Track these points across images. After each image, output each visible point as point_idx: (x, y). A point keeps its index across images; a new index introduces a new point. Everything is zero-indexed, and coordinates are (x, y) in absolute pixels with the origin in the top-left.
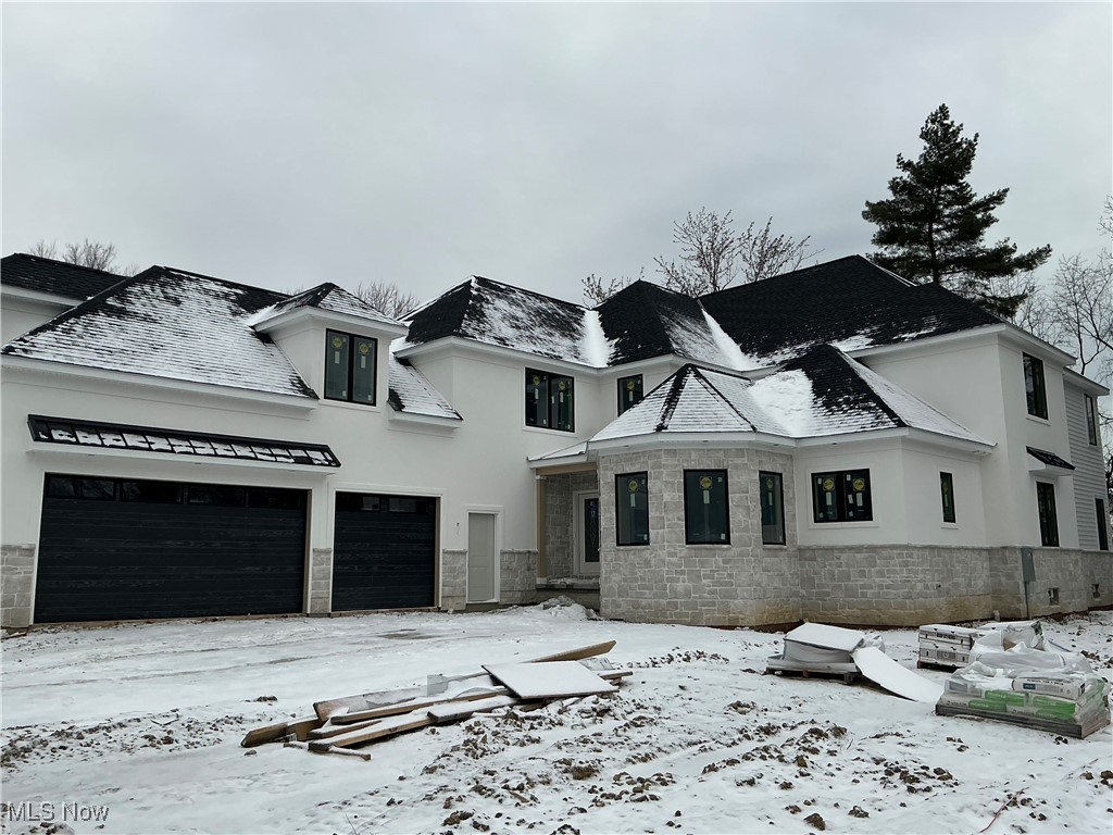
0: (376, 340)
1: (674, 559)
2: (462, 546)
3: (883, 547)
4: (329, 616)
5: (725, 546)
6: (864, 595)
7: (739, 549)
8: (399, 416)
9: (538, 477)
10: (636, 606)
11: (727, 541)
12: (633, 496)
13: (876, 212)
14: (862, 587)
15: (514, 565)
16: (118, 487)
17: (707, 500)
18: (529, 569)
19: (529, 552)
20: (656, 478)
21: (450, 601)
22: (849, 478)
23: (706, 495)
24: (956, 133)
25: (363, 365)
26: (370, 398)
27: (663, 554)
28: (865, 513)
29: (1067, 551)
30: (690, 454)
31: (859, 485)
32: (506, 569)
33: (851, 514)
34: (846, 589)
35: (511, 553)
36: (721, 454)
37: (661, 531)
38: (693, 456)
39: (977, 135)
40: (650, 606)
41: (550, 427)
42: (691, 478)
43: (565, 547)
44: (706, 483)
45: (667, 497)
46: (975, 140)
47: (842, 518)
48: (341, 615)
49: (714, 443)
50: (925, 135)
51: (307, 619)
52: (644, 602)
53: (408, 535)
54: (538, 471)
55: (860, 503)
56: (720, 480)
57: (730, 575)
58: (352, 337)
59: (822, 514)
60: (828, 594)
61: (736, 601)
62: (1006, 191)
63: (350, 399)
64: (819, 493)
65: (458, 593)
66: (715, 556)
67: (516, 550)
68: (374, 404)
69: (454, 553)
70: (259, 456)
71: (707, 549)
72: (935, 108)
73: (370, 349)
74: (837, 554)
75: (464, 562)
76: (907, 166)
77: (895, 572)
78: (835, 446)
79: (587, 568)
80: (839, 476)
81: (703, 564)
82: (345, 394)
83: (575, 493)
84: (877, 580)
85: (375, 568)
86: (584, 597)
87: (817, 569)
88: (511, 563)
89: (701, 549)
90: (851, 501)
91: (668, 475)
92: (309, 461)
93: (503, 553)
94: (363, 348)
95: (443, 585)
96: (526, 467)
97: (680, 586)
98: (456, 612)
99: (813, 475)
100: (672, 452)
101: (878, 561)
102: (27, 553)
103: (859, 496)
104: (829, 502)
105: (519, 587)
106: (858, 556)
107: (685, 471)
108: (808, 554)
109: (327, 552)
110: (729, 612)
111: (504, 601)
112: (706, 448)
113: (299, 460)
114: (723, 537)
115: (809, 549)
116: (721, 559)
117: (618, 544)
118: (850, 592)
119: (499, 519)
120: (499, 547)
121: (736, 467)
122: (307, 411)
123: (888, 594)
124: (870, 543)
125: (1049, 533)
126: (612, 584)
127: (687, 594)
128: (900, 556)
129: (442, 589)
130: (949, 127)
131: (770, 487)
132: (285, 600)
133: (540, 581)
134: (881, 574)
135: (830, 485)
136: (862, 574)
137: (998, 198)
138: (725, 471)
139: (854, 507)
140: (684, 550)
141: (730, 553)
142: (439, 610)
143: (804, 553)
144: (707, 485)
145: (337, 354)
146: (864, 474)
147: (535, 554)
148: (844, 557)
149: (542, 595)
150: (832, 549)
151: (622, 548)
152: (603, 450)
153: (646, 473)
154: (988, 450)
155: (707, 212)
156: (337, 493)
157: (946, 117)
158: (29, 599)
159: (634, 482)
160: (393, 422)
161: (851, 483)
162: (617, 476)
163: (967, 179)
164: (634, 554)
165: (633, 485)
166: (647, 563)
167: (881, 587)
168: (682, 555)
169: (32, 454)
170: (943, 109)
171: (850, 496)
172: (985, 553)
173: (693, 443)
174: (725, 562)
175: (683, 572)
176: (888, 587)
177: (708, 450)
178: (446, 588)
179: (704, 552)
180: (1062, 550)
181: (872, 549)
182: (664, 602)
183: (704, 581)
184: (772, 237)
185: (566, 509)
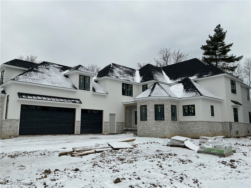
0: (90, 77)
1: (152, 124)
2: (108, 121)
3: (197, 121)
4: (80, 135)
5: (163, 121)
6: (193, 131)
7: (166, 122)
8: (94, 93)
9: (125, 106)
10: (144, 133)
11: (164, 120)
12: (144, 110)
13: (204, 48)
14: (193, 130)
15: (119, 125)
16: (36, 107)
17: (159, 111)
18: (122, 126)
19: (123, 122)
20: (148, 106)
21: (105, 132)
22: (190, 106)
23: (159, 110)
24: (222, 30)
25: (87, 82)
26: (88, 89)
27: (150, 123)
28: (194, 114)
29: (240, 123)
30: (156, 101)
31: (192, 108)
32: (117, 126)
33: (191, 114)
34: (190, 130)
35: (119, 122)
36: (163, 101)
37: (149, 118)
38: (157, 102)
39: (227, 31)
40: (147, 133)
41: (127, 96)
42: (156, 106)
43: (130, 121)
44: (159, 107)
45: (151, 110)
46: (226, 32)
47: (189, 115)
48: (82, 135)
49: (161, 99)
50: (215, 30)
51: (75, 135)
52: (146, 133)
53: (97, 118)
54: (125, 105)
55: (193, 112)
56: (162, 107)
57: (164, 127)
58: (85, 76)
59: (185, 114)
60: (186, 131)
61: (165, 133)
62: (232, 44)
63: (84, 89)
64: (184, 110)
65: (107, 131)
66: (161, 123)
67: (120, 122)
68: (89, 91)
69: (106, 122)
70: (65, 101)
71: (159, 121)
72: (218, 25)
73: (88, 79)
74: (188, 123)
75: (108, 124)
76: (211, 37)
77: (200, 127)
78: (187, 100)
79: (135, 126)
80: (188, 106)
81: (159, 125)
82: (83, 88)
83: (133, 110)
84: (196, 128)
85: (89, 125)
86: (134, 132)
87: (184, 126)
88: (118, 124)
89: (158, 121)
90: (191, 112)
91: (151, 106)
92: (75, 102)
93: (117, 122)
94: (87, 79)
95: (104, 129)
96: (122, 104)
97: (154, 129)
98: (106, 135)
99: (183, 106)
100: (152, 101)
101: (196, 124)
102: (17, 121)
103: (193, 110)
104: (186, 112)
105: (120, 130)
106: (192, 123)
107: (155, 105)
108: (182, 123)
109: (79, 121)
110: (164, 135)
111: (117, 133)
112: (159, 100)
113: (73, 102)
114: (163, 119)
115: (182, 122)
116: (162, 124)
117: (141, 120)
118: (191, 131)
119: (116, 115)
120: (116, 121)
121: (166, 104)
122: (75, 92)
123: (198, 131)
124: (195, 120)
125: (236, 119)
126: (139, 129)
127: (155, 131)
128: (201, 123)
129: (104, 130)
130: (220, 29)
131: (173, 108)
132: (70, 131)
133: (125, 128)
134: (197, 127)
135: (187, 108)
136: (193, 127)
137: (231, 45)
138: (163, 105)
139: (191, 113)
140: (154, 122)
141: (165, 122)
142: (103, 134)
143: (181, 123)
144: (159, 108)
145: (82, 80)
146: (194, 106)
147: (124, 123)
148: (189, 123)
149: (125, 131)
150: (186, 122)
151: (141, 121)
152: (138, 100)
153: (147, 105)
154: (222, 101)
155: (165, 48)
156: (81, 109)
157: (220, 27)
158: (18, 130)
159: (144, 107)
160: (93, 94)
161: (191, 108)
162: (140, 106)
163: (224, 41)
164: (144, 122)
165: (144, 108)
166: (147, 124)
167: (197, 130)
168: (154, 123)
169: (18, 100)
170: (219, 25)
171: (191, 110)
172: (221, 123)
173: (157, 99)
174: (163, 124)
175: (154, 126)
176: (198, 130)
177: (160, 100)
178: (105, 130)
179: (159, 122)
180: (239, 123)
181: (195, 122)
182: (150, 133)
183: (159, 128)
184: (180, 53)
185: (131, 113)
